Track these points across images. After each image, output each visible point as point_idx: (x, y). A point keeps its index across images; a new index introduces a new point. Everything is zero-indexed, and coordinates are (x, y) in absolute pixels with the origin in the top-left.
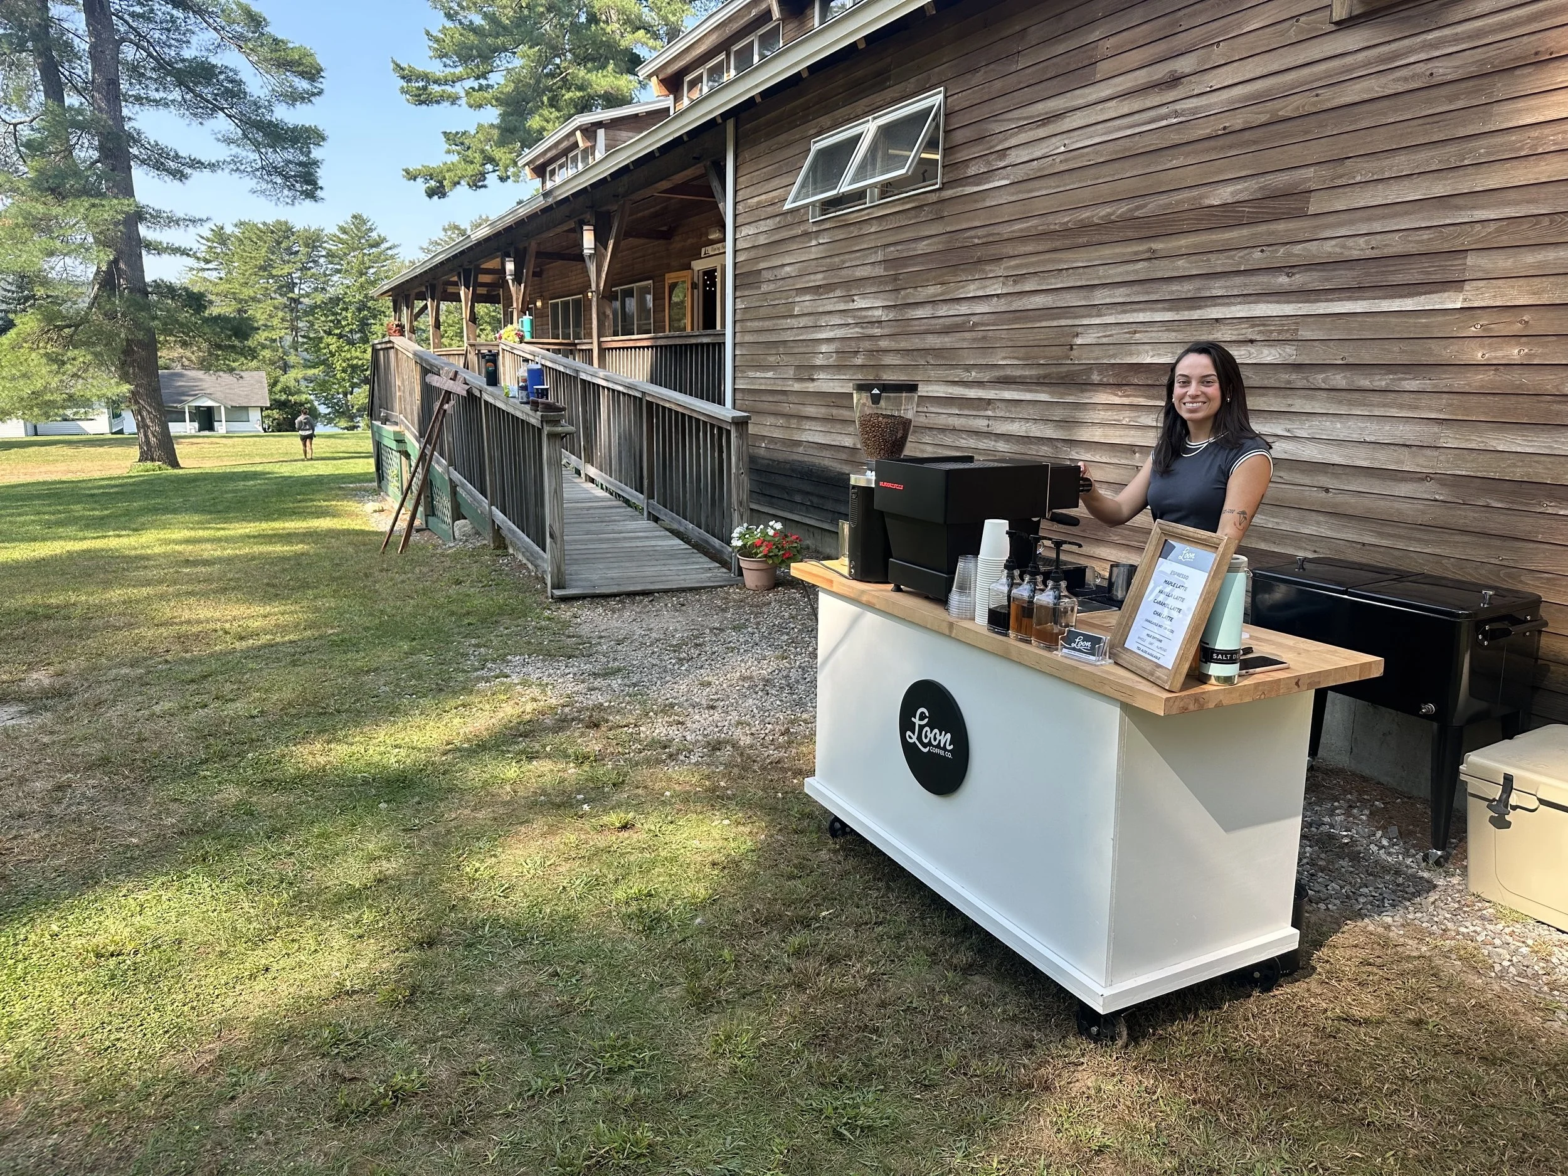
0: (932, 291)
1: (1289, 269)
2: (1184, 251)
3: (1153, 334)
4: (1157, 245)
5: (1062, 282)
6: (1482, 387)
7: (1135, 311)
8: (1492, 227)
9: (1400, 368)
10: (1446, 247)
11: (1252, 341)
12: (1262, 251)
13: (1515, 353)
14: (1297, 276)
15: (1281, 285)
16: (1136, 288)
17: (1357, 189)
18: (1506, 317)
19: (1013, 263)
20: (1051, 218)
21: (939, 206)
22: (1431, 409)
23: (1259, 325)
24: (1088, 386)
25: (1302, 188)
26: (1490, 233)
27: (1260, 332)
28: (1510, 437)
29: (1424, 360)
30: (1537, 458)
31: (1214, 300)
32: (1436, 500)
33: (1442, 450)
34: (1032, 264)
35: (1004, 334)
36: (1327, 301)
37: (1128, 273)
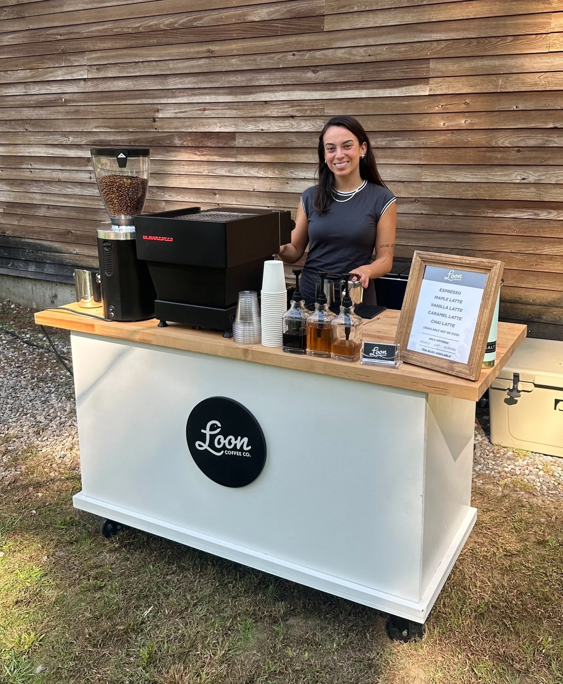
0: (21, 74)
1: (315, 68)
2: (235, 52)
3: (219, 111)
4: (215, 48)
5: (139, 71)
6: (444, 144)
7: (203, 94)
8: (444, 44)
9: (394, 133)
10: (416, 56)
11: (292, 117)
12: (294, 55)
13: (462, 122)
14: (320, 73)
15: (310, 79)
16: (200, 78)
17: (355, 16)
18: (456, 100)
19: (94, 55)
20: (123, 24)
21: (19, 8)
22: (415, 159)
23: (297, 106)
24: (171, 148)
25: (318, 12)
26: (442, 48)
27: (298, 111)
28: (463, 173)
29: (409, 128)
30: (479, 185)
31: (262, 88)
32: (422, 214)
33: (423, 183)
34: (112, 57)
35: (94, 109)
36: (342, 89)
37: (193, 67)
